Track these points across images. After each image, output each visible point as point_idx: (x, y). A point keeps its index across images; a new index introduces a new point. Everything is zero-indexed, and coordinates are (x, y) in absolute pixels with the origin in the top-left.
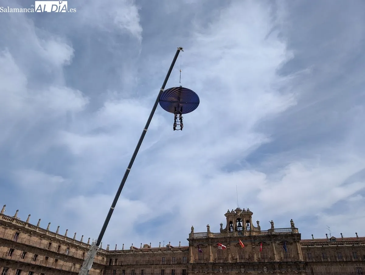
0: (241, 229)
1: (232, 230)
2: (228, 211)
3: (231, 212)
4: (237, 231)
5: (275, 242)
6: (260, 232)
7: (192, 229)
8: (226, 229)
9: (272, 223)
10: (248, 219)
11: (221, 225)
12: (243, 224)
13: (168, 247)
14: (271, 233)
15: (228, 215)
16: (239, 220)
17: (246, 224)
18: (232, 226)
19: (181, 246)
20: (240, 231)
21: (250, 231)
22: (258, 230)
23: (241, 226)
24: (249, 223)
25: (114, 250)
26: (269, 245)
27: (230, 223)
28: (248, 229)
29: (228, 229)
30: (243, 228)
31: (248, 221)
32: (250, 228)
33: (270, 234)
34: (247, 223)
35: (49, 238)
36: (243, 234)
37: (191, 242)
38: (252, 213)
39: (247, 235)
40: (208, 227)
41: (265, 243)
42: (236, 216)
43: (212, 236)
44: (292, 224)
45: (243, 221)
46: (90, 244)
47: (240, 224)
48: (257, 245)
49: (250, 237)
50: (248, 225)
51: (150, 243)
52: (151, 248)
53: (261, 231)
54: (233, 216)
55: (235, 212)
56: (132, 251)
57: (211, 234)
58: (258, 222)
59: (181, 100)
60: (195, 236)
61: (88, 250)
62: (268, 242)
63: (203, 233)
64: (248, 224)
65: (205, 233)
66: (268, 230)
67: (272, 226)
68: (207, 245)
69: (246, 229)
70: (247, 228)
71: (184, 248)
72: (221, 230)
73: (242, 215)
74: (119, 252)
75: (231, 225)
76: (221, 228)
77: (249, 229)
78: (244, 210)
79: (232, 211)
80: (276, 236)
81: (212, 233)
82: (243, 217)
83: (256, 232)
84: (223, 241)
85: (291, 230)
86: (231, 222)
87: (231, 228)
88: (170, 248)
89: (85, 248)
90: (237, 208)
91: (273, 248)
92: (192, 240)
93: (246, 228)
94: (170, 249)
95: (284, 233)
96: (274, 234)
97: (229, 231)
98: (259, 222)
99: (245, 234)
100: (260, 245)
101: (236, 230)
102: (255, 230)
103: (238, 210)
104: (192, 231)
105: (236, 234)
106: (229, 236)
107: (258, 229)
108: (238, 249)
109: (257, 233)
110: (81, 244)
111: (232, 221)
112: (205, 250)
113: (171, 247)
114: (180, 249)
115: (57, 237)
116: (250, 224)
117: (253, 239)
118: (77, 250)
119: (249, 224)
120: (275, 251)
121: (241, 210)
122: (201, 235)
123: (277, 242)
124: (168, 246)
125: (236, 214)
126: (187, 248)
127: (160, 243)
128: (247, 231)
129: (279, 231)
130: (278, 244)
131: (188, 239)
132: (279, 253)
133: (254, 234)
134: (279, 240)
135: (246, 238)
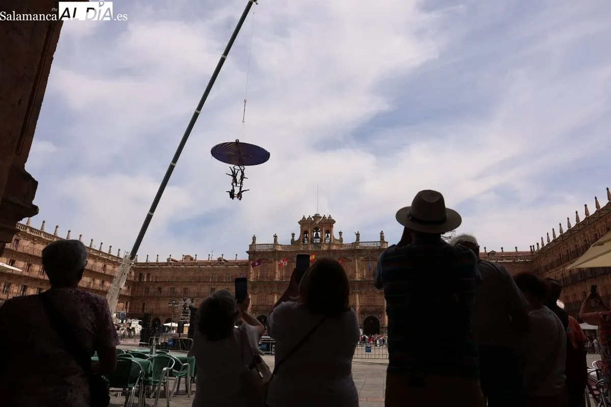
0: (318, 241)
1: (306, 242)
2: (304, 218)
3: (307, 219)
4: (313, 243)
5: (358, 259)
6: (342, 245)
7: (254, 238)
8: (299, 241)
9: (358, 235)
10: (328, 228)
11: (293, 235)
12: (322, 234)
13: (221, 261)
14: (355, 247)
15: (304, 222)
16: (317, 229)
17: (325, 235)
18: (307, 237)
19: (238, 259)
20: (317, 244)
21: (330, 244)
22: (339, 243)
23: (319, 238)
25: (145, 262)
26: (351, 261)
27: (304, 232)
28: (327, 241)
29: (301, 240)
30: (321, 240)
31: (328, 232)
32: (330, 239)
33: (353, 248)
36: (320, 248)
37: (251, 255)
38: (334, 222)
39: (324, 249)
40: (275, 237)
41: (346, 259)
42: (313, 224)
43: (280, 249)
44: (381, 236)
45: (321, 231)
47: (317, 234)
49: (329, 251)
51: (196, 255)
52: (197, 262)
54: (310, 225)
55: (313, 219)
56: (171, 263)
57: (279, 247)
58: (340, 233)
59: (242, 154)
60: (257, 249)
62: (349, 258)
63: (268, 244)
64: (328, 235)
65: (270, 244)
66: (352, 243)
67: (358, 239)
68: (273, 259)
69: (325, 242)
70: (326, 241)
71: (242, 262)
72: (293, 241)
73: (322, 223)
74: (152, 264)
75: (306, 235)
76: (293, 239)
77: (329, 241)
78: (324, 217)
79: (309, 218)
80: (361, 251)
81: (281, 245)
82: (322, 225)
83: (336, 245)
84: (294, 255)
85: (379, 244)
86: (306, 232)
87: (306, 239)
88: (223, 262)
90: (316, 213)
91: (355, 265)
92: (252, 252)
93: (325, 240)
94: (223, 263)
95: (371, 247)
96: (358, 248)
97: (302, 243)
98: (342, 233)
99: (322, 248)
101: (312, 242)
102: (336, 243)
103: (317, 217)
104: (254, 242)
105: (311, 248)
106: (302, 249)
109: (337, 247)
110: (101, 254)
111: (308, 231)
112: (269, 265)
113: (224, 260)
114: (237, 263)
116: (331, 236)
117: (331, 254)
118: (95, 262)
119: (329, 235)
120: (357, 268)
121: (321, 217)
122: (265, 248)
123: (361, 258)
124: (220, 260)
125: (314, 222)
126: (246, 263)
127: (209, 255)
128: (325, 244)
129: (365, 245)
130: (362, 260)
131: (247, 252)
132: (361, 271)
133: (334, 248)
134: (363, 256)
135: (324, 252)
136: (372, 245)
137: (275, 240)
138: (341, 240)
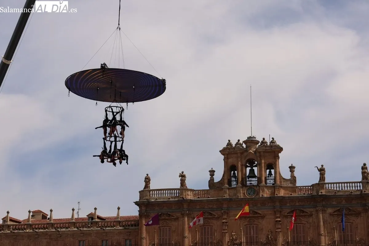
0: (254, 181)
1: (234, 183)
2: (229, 144)
3: (234, 146)
4: (246, 186)
5: (324, 211)
6: (294, 188)
7: (147, 180)
8: (221, 182)
9: (322, 171)
10: (271, 161)
11: (212, 172)
12: (260, 171)
13: (92, 219)
14: (318, 192)
15: (228, 151)
16: (251, 163)
17: (266, 172)
18: (234, 176)
19: (121, 215)
20: (252, 187)
21: (274, 187)
22: (290, 185)
23: (255, 177)
24: (273, 169)
26: (311, 215)
27: (230, 168)
28: (270, 182)
29: (226, 181)
30: (260, 180)
32: (275, 179)
33: (315, 193)
34: (268, 171)
36: (258, 194)
37: (143, 208)
38: (281, 149)
39: (265, 196)
40: (182, 176)
41: (303, 212)
42: (245, 154)
43: (190, 196)
45: (259, 165)
47: (252, 171)
48: (286, 217)
49: (272, 199)
50: (270, 174)
51: (51, 211)
52: (52, 222)
53: (297, 187)
54: (239, 155)
55: (244, 146)
57: (189, 193)
58: (292, 168)
60: (154, 197)
62: (308, 210)
63: (170, 189)
64: (270, 172)
65: (174, 189)
66: (313, 185)
67: (322, 178)
68: (179, 215)
69: (266, 183)
70: (268, 181)
71: (129, 219)
72: (211, 182)
73: (260, 152)
75: (234, 173)
76: (212, 180)
77: (272, 182)
78: (263, 142)
79: (237, 144)
80: (326, 199)
81: (191, 190)
82: (260, 156)
83: (285, 188)
84: (215, 207)
85: (360, 187)
86: (233, 168)
87: (233, 179)
88: (97, 220)
90: (249, 136)
91: (319, 222)
93: (266, 179)
94: (97, 222)
95: (345, 192)
96: (324, 193)
97: (227, 186)
98: (294, 167)
99: (261, 194)
100: (292, 216)
101: (244, 184)
102: (284, 184)
103: (251, 141)
104: (147, 186)
105: (242, 194)
106: (227, 196)
107: (291, 183)
108: (246, 223)
109: (287, 192)
111: (236, 165)
112: (174, 224)
113: (99, 217)
114: (119, 222)
116: (275, 173)
117: (278, 204)
119: (273, 171)
120: (323, 229)
121: (257, 142)
122: (167, 195)
123: (330, 210)
124: (91, 217)
125: (246, 150)
126: (134, 221)
127: (73, 210)
128: (267, 187)
129: (335, 188)
130: (331, 214)
131: (136, 203)
132: (331, 233)
133: (282, 193)
134: (332, 207)
135: (264, 201)
136: (347, 188)
137: (183, 182)
138: (293, 179)
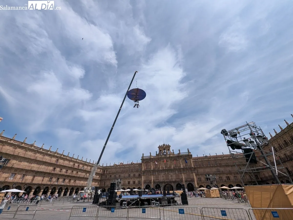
0: (165, 153)
1: (161, 154)
2: (160, 146)
5: (181, 159)
6: (174, 155)
7: (143, 154)
8: (159, 154)
9: (179, 150)
10: (169, 149)
11: (156, 152)
12: (166, 151)
15: (159, 147)
16: (164, 149)
20: (165, 155)
21: (170, 154)
22: (173, 154)
23: (165, 152)
25: (106, 166)
26: (178, 160)
28: (169, 153)
30: (166, 153)
31: (168, 150)
32: (170, 153)
35: (73, 161)
39: (168, 156)
40: (150, 153)
43: (152, 157)
44: (188, 150)
45: (166, 150)
46: (94, 163)
47: (165, 151)
48: (173, 161)
49: (170, 157)
50: (169, 152)
51: (123, 162)
56: (115, 166)
58: (173, 150)
59: (137, 94)
60: (145, 158)
61: (93, 166)
62: (178, 159)
65: (149, 156)
66: (178, 154)
67: (180, 152)
68: (150, 162)
71: (139, 163)
73: (166, 147)
74: (108, 167)
76: (156, 154)
80: (181, 156)
84: (158, 159)
85: (188, 153)
86: (161, 151)
89: (91, 166)
92: (143, 160)
95: (185, 155)
97: (160, 155)
100: (174, 161)
101: (163, 154)
102: (172, 154)
103: (164, 145)
104: (143, 156)
105: (163, 156)
106: (160, 157)
110: (90, 164)
112: (149, 164)
114: (137, 164)
115: (78, 161)
118: (88, 167)
120: (181, 163)
121: (165, 145)
122: (147, 157)
123: (182, 159)
124: (132, 163)
125: (163, 147)
126: (141, 163)
127: (128, 162)
128: (168, 155)
129: (183, 154)
130: (182, 160)
131: (141, 159)
132: (183, 164)
133: (171, 156)
134: (182, 158)
135: (168, 158)
136: (185, 154)
137: (150, 154)
138: (173, 153)
